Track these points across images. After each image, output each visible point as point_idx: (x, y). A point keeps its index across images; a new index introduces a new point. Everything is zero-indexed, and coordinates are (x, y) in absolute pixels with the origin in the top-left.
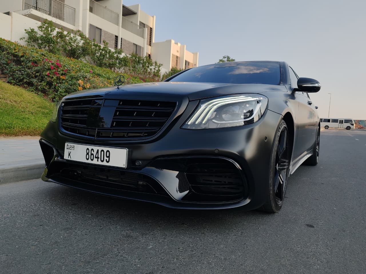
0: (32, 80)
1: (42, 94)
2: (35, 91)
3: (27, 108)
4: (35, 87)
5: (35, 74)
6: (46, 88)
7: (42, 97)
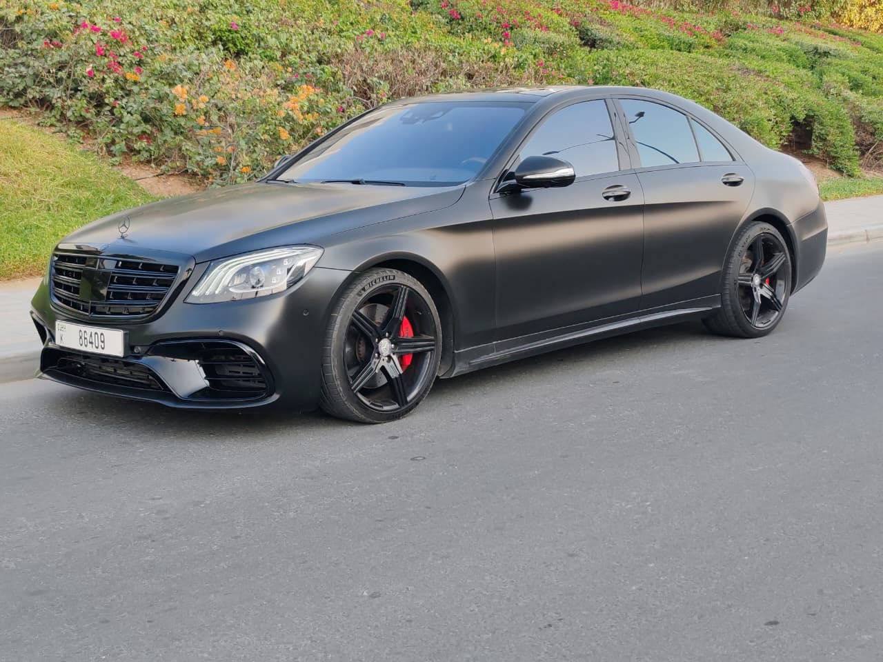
0: (49, 91)
1: (78, 131)
2: (58, 124)
3: (35, 190)
4: (59, 113)
5: (56, 73)
6: (88, 116)
7: (79, 142)
